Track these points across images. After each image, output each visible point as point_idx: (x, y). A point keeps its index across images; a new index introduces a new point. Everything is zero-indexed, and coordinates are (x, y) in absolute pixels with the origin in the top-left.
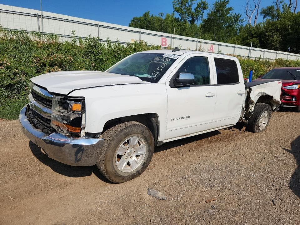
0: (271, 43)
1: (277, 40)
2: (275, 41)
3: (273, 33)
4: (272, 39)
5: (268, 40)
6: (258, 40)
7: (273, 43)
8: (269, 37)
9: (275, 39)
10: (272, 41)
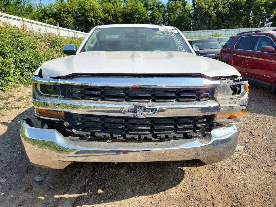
0: (67, 23)
1: (71, 22)
2: (70, 22)
3: (66, 14)
4: (66, 20)
5: (63, 21)
6: (54, 20)
7: (68, 24)
8: (64, 18)
9: (69, 20)
10: (68, 22)
